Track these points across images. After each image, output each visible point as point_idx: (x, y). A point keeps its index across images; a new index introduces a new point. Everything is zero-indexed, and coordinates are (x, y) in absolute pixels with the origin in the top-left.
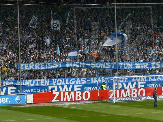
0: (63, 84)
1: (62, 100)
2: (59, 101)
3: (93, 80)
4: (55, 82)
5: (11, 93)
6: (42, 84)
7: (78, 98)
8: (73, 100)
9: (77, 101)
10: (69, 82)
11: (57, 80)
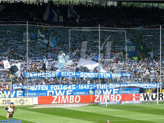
0: (58, 90)
1: (59, 102)
2: (57, 103)
3: (81, 87)
4: (53, 88)
5: (19, 96)
6: (42, 89)
7: (72, 101)
8: (68, 102)
9: (71, 103)
10: (63, 88)
11: (54, 86)
